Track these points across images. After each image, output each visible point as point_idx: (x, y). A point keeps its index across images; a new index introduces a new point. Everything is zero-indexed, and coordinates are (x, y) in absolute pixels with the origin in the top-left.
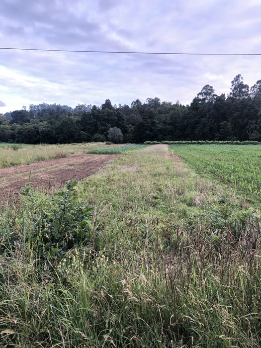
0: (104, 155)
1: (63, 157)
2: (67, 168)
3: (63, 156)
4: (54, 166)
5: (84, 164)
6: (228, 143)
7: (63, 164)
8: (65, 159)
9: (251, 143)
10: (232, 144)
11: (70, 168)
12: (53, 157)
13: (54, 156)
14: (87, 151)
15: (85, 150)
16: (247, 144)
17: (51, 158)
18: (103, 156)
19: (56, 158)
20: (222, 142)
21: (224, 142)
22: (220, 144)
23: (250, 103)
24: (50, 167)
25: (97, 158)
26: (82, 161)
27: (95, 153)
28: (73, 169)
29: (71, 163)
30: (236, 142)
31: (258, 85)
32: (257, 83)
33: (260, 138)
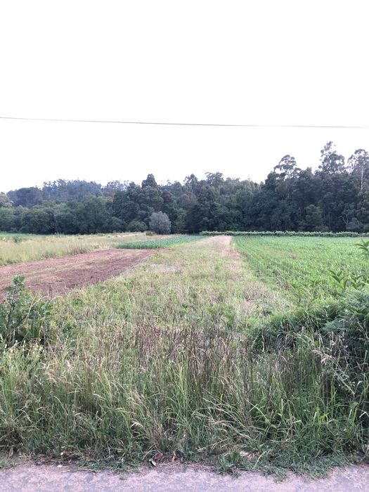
0: (139, 250)
1: (81, 253)
2: (83, 268)
4: (66, 265)
5: (108, 262)
6: (316, 235)
7: (79, 263)
8: (85, 256)
9: (348, 235)
10: (322, 236)
11: (88, 267)
12: (68, 253)
13: (70, 251)
14: (117, 244)
15: (115, 243)
16: (343, 236)
17: (64, 254)
18: (138, 252)
19: (71, 254)
20: (308, 233)
21: (311, 233)
22: (305, 236)
24: (60, 266)
25: (129, 254)
26: (107, 258)
27: (128, 247)
28: (90, 269)
29: (91, 260)
30: (327, 233)
31: (357, 155)
32: (355, 153)
33: (362, 228)
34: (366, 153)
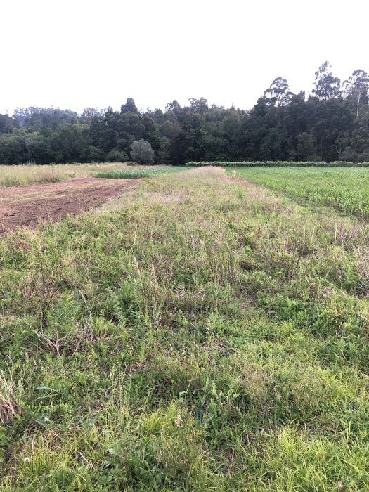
1: (53, 182)
2: (51, 198)
3: (54, 180)
5: (85, 191)
6: (309, 165)
7: (48, 192)
8: (56, 184)
9: (342, 165)
10: (315, 165)
11: (57, 196)
12: (36, 181)
13: (38, 179)
14: (96, 173)
15: (94, 172)
16: (337, 166)
17: (31, 182)
18: (121, 181)
19: (40, 182)
20: (301, 162)
21: (304, 163)
22: (298, 166)
23: (342, 105)
25: (111, 183)
26: (84, 187)
27: (109, 176)
28: (60, 199)
29: (63, 189)
30: (320, 163)
31: (355, 77)
32: (353, 74)
33: (356, 157)
34: (365, 74)
